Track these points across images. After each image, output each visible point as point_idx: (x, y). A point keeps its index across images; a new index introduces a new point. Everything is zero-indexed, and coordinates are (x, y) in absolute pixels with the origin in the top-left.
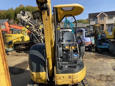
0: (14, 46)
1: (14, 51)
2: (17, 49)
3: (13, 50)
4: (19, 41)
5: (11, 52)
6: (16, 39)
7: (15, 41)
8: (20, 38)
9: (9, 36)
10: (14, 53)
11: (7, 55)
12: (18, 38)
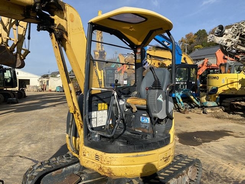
1: (218, 108)
2: (226, 104)
3: (216, 105)
5: (212, 110)
6: (227, 84)
7: (226, 88)
8: (238, 83)
10: (218, 111)
11: (203, 113)
12: (232, 83)
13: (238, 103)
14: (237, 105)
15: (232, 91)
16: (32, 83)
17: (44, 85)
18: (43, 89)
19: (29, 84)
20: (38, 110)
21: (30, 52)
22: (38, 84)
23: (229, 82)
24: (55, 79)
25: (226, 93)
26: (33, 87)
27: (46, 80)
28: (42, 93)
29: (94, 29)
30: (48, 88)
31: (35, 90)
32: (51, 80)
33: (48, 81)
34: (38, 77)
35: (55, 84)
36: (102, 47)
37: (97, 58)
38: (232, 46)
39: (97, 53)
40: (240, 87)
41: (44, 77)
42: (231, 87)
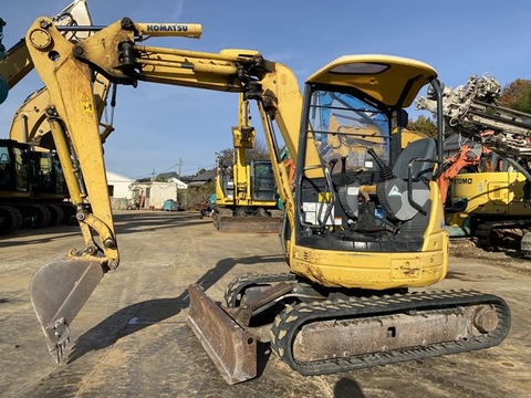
0: (468, 221)
1: (466, 239)
2: (482, 233)
3: (463, 233)
4: (501, 201)
5: (453, 243)
6: (488, 192)
7: (484, 200)
8: (507, 190)
9: (465, 181)
10: (466, 245)
12: (498, 189)
13: (509, 230)
14: (507, 234)
15: (497, 207)
16: (117, 193)
17: (140, 197)
18: (138, 206)
19: (112, 195)
22: (129, 195)
23: (491, 188)
24: (163, 185)
26: (120, 200)
27: (144, 186)
29: (313, 90)
31: (123, 206)
32: (156, 187)
33: (148, 189)
34: (129, 182)
35: (162, 195)
36: (247, 122)
37: (238, 143)
38: (460, 116)
39: (238, 132)
40: (511, 199)
41: (141, 181)
42: (493, 199)
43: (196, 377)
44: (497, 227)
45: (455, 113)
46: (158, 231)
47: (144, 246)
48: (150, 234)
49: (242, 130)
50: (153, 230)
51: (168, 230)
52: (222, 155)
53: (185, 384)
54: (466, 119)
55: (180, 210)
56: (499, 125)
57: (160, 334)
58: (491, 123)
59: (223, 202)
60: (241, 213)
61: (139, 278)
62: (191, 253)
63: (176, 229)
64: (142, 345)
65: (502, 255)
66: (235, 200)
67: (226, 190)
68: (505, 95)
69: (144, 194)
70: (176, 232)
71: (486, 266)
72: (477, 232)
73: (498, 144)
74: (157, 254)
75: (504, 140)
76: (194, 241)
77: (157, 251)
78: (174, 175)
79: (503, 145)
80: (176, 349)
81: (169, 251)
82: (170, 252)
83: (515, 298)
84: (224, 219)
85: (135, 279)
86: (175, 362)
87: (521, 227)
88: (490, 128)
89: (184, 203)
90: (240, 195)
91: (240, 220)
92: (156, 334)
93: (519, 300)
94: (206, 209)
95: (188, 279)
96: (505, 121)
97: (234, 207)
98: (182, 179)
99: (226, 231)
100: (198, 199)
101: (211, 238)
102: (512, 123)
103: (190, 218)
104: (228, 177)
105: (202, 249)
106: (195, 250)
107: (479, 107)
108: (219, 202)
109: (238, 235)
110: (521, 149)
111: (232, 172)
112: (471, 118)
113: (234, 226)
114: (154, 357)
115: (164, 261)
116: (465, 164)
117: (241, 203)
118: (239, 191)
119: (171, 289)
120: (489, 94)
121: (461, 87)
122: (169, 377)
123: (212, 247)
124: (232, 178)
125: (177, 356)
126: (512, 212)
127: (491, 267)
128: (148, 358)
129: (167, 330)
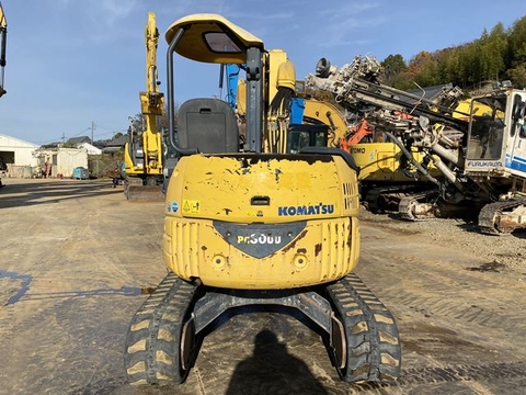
2: (372, 198)
4: (388, 169)
6: (378, 161)
7: (374, 168)
8: (393, 159)
9: (359, 150)
12: (386, 159)
13: (394, 195)
14: (392, 198)
15: (385, 175)
16: (18, 160)
17: (46, 164)
18: (44, 174)
19: (13, 162)
20: (20, 208)
21: (5, 92)
22: (34, 162)
23: (381, 158)
24: (71, 151)
25: (374, 177)
26: (23, 168)
27: (50, 153)
28: (43, 180)
30: (56, 170)
31: (27, 174)
32: (63, 154)
33: (55, 156)
34: (33, 148)
35: (71, 163)
36: (155, 87)
37: (146, 110)
38: (344, 93)
39: (146, 99)
40: (397, 167)
41: (46, 147)
42: (382, 167)
43: (68, 346)
44: (384, 193)
45: (340, 90)
46: (61, 202)
47: (43, 219)
48: (51, 207)
49: (150, 97)
50: (57, 201)
51: (74, 201)
52: (138, 119)
53: (55, 354)
54: (350, 96)
55: (91, 178)
56: (379, 102)
57: (40, 310)
58: (372, 100)
59: (132, 171)
60: (152, 182)
61: (30, 254)
62: (92, 225)
63: (81, 200)
64: (19, 321)
65: (386, 217)
66: (145, 168)
67: (135, 159)
68: (411, 66)
69: (51, 161)
70: (81, 203)
71: (368, 228)
72: (367, 197)
73: (377, 119)
74: (55, 228)
75: (382, 116)
76: (99, 212)
77: (56, 224)
78: (86, 139)
79: (382, 120)
80: (54, 322)
81: (69, 223)
82: (70, 225)
83: (378, 255)
84: (132, 188)
85: (25, 255)
86: (49, 334)
87: (404, 192)
88: (371, 104)
89: (96, 170)
90: (151, 164)
91: (149, 190)
92: (35, 310)
93: (382, 257)
94: (119, 178)
95: (83, 252)
96: (384, 99)
97: (145, 176)
98: (95, 144)
99: (136, 200)
100: (112, 167)
101: (117, 208)
102: (390, 100)
103: (102, 187)
104: (137, 145)
105: (105, 221)
106: (97, 222)
107: (363, 84)
108: (128, 171)
109: (147, 205)
110: (397, 124)
111: (142, 139)
112: (354, 96)
113: (144, 195)
114: (28, 332)
115: (62, 234)
116: (365, 133)
117: (152, 171)
118: (149, 160)
119: (62, 264)
120: (371, 73)
121: (347, 66)
122: (40, 349)
123: (117, 218)
124: (142, 145)
125: (54, 328)
126: (397, 179)
127: (372, 228)
128: (22, 334)
129: (48, 305)
